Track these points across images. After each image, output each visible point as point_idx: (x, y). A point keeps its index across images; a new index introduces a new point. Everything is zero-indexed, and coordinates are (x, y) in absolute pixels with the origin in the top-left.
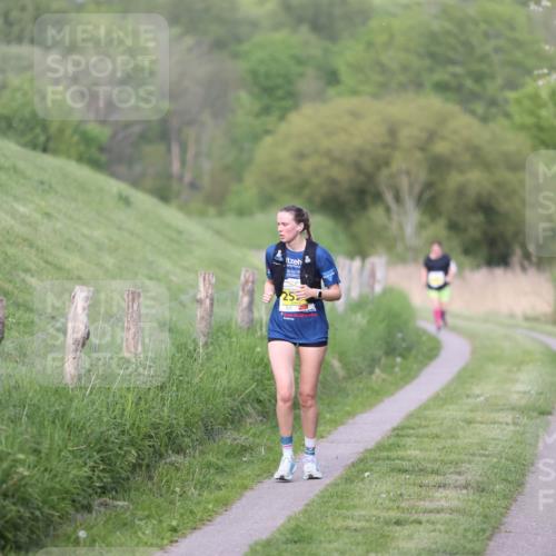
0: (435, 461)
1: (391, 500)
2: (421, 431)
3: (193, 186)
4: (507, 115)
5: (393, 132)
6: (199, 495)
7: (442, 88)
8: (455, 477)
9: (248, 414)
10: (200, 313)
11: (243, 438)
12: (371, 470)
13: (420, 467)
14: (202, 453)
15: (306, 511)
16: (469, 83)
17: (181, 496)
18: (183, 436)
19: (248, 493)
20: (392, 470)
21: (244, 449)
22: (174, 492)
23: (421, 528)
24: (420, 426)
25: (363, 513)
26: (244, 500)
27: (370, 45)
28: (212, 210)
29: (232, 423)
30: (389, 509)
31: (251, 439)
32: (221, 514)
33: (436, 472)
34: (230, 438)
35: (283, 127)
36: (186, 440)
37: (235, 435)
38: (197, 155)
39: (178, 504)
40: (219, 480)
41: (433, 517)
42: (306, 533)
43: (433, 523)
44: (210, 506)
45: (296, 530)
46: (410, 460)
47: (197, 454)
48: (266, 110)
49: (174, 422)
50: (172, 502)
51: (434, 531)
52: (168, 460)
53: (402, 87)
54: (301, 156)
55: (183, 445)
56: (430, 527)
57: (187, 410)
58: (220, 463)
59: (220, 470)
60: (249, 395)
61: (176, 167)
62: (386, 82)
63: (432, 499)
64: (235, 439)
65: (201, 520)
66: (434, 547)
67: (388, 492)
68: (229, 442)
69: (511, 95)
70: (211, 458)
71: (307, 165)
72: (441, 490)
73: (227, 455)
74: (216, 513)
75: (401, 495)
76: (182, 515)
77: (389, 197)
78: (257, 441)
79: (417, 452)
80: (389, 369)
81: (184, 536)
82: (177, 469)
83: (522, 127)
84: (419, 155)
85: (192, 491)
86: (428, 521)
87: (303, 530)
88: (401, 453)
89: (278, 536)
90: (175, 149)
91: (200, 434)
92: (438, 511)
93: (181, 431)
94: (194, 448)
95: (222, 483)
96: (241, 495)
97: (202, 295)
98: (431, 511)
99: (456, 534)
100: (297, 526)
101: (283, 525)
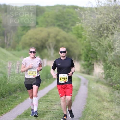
0: (54, 100)
1: (45, 107)
2: (52, 94)
3: (9, 45)
4: (72, 31)
5: (49, 34)
6: (7, 106)
7: (59, 26)
8: (58, 103)
9: (18, 90)
10: (8, 70)
11: (16, 95)
12: (42, 102)
13: (52, 101)
14: (8, 98)
15: (28, 109)
16: (64, 25)
17: (4, 106)
18: (4, 94)
19: (17, 106)
20: (46, 101)
21: (17, 97)
22: (2, 106)
23: (51, 113)
24: (52, 93)
25: (39, 110)
26: (16, 107)
27: (45, 17)
28: (13, 50)
29: (15, 92)
30: (45, 109)
31: (18, 95)
32: (11, 110)
33: (55, 102)
34: (14, 95)
35: (27, 33)
36: (5, 95)
37: (15, 94)
38: (10, 39)
39: (3, 108)
40: (12, 103)
41: (54, 111)
42: (28, 114)
43: (53, 112)
44: (9, 108)
45: (26, 113)
46: (49, 100)
47: (7, 98)
48: (24, 30)
49: (3, 92)
50: (2, 108)
51: (54, 113)
52: (1, 99)
53: (51, 25)
54: (31, 39)
55: (4, 96)
56: (53, 113)
57: (5, 89)
58: (12, 100)
59: (12, 101)
60: (18, 87)
61: (6, 41)
62: (48, 24)
63: (53, 107)
64: (15, 95)
65: (8, 111)
66: (53, 117)
67: (45, 106)
68: (14, 96)
69: (73, 27)
70: (10, 99)
71: (32, 41)
72: (55, 105)
73: (13, 98)
74: (10, 110)
75: (47, 106)
76: (4, 110)
77: (48, 47)
78: (19, 96)
79: (51, 98)
80: (46, 81)
81: (4, 114)
82: (3, 101)
83: (75, 34)
84: (54, 39)
85: (6, 105)
86: (52, 112)
87: (27, 113)
88: (48, 98)
89: (22, 114)
90: (6, 37)
91: (8, 94)
92: (55, 110)
93: (4, 93)
94: (7, 97)
95: (12, 104)
96: (16, 106)
97: (9, 66)
98: (53, 110)
99: (58, 114)
100: (26, 112)
101: (24, 112)
